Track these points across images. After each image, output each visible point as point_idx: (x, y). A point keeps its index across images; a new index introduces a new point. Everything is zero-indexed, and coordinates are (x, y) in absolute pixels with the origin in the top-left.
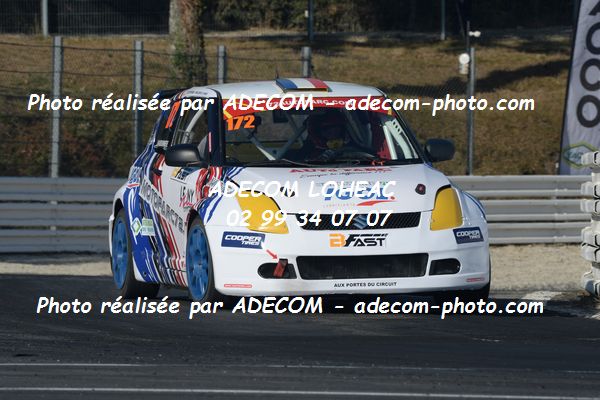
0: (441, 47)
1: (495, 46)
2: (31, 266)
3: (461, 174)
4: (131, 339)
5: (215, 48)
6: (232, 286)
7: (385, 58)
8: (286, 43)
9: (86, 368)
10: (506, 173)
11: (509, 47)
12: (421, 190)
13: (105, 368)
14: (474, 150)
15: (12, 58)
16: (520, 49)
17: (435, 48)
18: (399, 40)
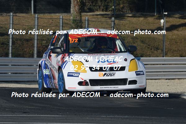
0: (155, 17)
1: (172, 17)
2: (28, 85)
3: (161, 57)
4: (59, 108)
5: (85, 18)
6: (70, 88)
7: (137, 21)
8: (107, 16)
9: (45, 117)
10: (175, 57)
11: (176, 17)
12: (126, 60)
13: (51, 117)
14: (165, 49)
15: (22, 21)
16: (180, 18)
17: (153, 18)
18: (142, 15)
